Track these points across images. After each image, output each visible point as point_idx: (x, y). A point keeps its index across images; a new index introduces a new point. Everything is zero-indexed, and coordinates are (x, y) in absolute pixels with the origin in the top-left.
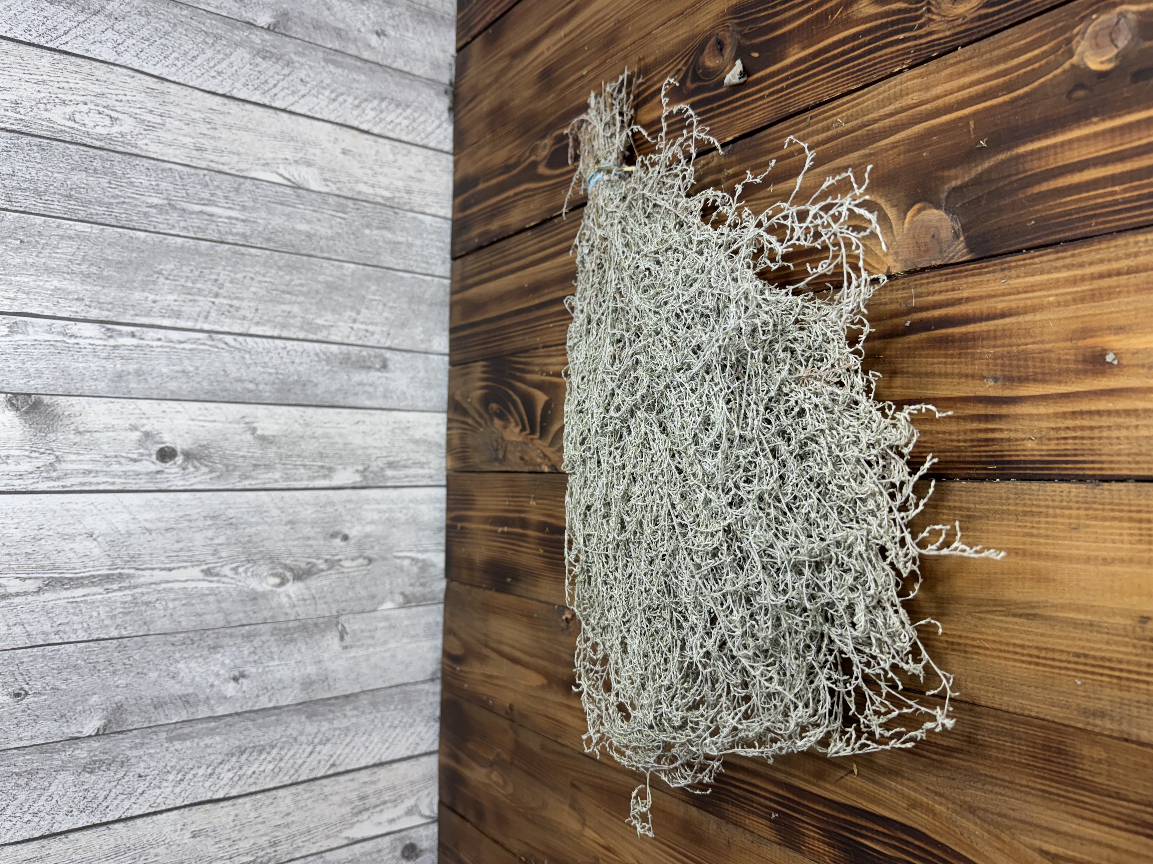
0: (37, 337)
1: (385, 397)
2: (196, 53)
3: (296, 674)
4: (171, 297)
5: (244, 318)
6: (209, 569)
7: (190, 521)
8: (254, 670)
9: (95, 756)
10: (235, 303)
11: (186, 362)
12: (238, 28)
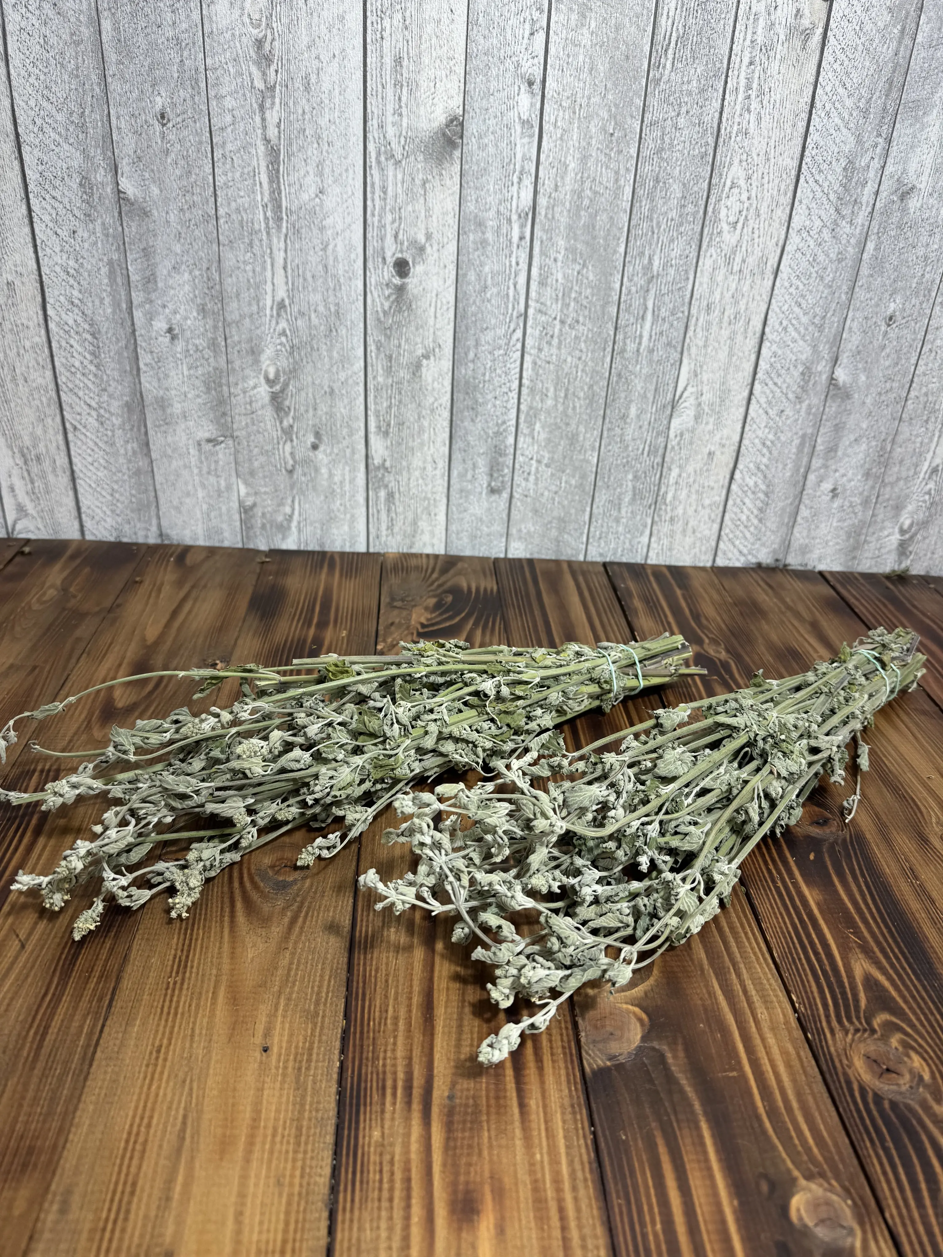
0: (518, 146)
1: (461, 491)
2: (804, 306)
3: (173, 392)
4: (560, 276)
5: (540, 350)
6: (285, 306)
7: (334, 290)
8: (179, 349)
9: (98, 189)
10: (555, 341)
11: (495, 290)
12: (831, 348)
